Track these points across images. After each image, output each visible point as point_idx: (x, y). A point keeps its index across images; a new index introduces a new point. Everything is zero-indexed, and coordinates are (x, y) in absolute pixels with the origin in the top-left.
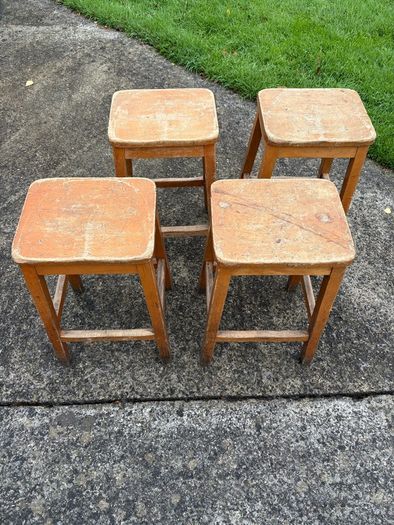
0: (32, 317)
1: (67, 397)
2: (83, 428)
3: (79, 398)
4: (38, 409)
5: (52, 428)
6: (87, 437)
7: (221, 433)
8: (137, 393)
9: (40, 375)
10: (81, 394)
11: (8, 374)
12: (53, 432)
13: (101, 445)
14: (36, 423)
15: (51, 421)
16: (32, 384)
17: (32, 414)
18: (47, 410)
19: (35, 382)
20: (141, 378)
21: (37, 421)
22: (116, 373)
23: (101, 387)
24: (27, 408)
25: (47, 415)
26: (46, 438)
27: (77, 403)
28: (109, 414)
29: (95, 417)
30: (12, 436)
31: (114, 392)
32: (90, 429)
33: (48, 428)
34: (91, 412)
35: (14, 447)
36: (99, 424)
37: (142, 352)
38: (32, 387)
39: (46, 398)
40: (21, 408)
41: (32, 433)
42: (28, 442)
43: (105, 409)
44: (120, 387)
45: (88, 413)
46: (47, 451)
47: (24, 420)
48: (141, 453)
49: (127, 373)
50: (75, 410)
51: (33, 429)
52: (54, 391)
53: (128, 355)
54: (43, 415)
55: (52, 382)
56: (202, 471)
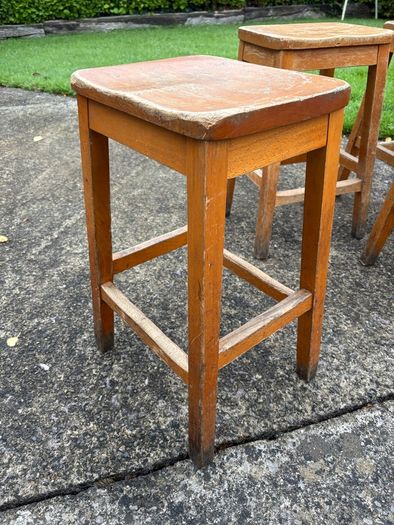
1: (291, 418)
2: (350, 455)
3: (308, 415)
4: (261, 446)
5: (301, 468)
6: (366, 465)
8: (387, 386)
9: (228, 399)
10: (309, 408)
11: (178, 409)
12: (308, 471)
14: (271, 467)
15: (291, 457)
16: (224, 413)
17: (254, 456)
18: (274, 444)
19: (225, 410)
20: (377, 367)
21: (268, 463)
22: (337, 369)
23: (331, 392)
24: (240, 449)
25: (278, 449)
26: (301, 485)
27: (306, 424)
28: (371, 423)
29: (356, 433)
30: (242, 500)
31: (354, 393)
32: (362, 452)
33: (295, 470)
34: (342, 427)
35: (258, 517)
36: (368, 442)
37: (351, 339)
38: (227, 417)
39: (260, 428)
40: (232, 451)
41: (275, 485)
42: (276, 502)
43: (362, 417)
44: (357, 385)
45: (341, 430)
46: (318, 506)
47: (247, 468)
49: (352, 367)
50: (316, 431)
51: (269, 477)
52: (264, 414)
53: (335, 345)
54: (273, 452)
55: (252, 404)
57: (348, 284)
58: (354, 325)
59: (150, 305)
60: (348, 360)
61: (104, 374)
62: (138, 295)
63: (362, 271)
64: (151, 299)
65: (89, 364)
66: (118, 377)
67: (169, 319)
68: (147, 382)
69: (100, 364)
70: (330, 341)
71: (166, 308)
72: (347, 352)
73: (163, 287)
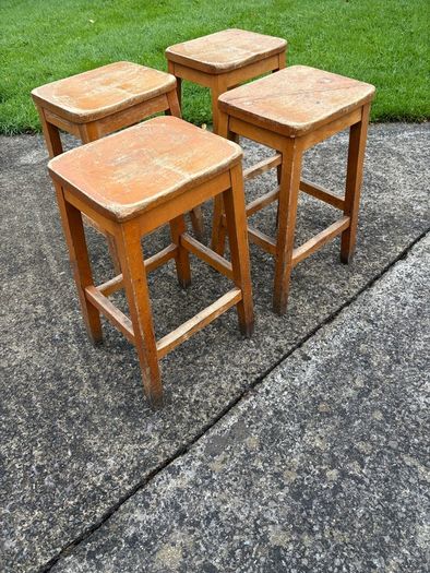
0: (71, 399)
1: (194, 430)
2: (241, 438)
3: (206, 421)
4: (178, 462)
5: (210, 465)
6: (252, 441)
7: (351, 345)
8: (254, 373)
9: (142, 437)
10: (204, 416)
11: (105, 464)
12: (216, 465)
13: (273, 436)
14: (190, 475)
15: (202, 460)
16: (143, 450)
17: (175, 472)
18: (187, 457)
19: (143, 446)
20: (244, 361)
21: (188, 473)
22: (217, 375)
23: (217, 396)
24: (164, 472)
25: (192, 459)
26: (214, 477)
27: (206, 430)
28: (250, 408)
29: (241, 421)
30: (177, 508)
31: (233, 389)
32: (247, 433)
33: (207, 468)
34: (231, 420)
35: (192, 514)
36: (250, 423)
37: (220, 344)
38: (146, 451)
39: (174, 449)
40: (159, 476)
41: (197, 486)
42: (201, 497)
43: (242, 407)
44: (233, 382)
45: (231, 423)
46: (229, 485)
47: (174, 483)
48: (312, 411)
49: (227, 367)
50: (214, 432)
51: (191, 482)
52: (173, 436)
53: (211, 354)
54: (188, 463)
55: (162, 432)
56: (372, 382)
57: (207, 295)
58: (220, 330)
59: (44, 381)
60: (222, 363)
61: (27, 464)
62: (28, 376)
63: (214, 278)
64: (42, 375)
65: (9, 461)
66: (42, 460)
67: (66, 387)
68: (69, 453)
69: (20, 457)
70: (206, 352)
71: (59, 378)
72: (220, 357)
73: (48, 358)
